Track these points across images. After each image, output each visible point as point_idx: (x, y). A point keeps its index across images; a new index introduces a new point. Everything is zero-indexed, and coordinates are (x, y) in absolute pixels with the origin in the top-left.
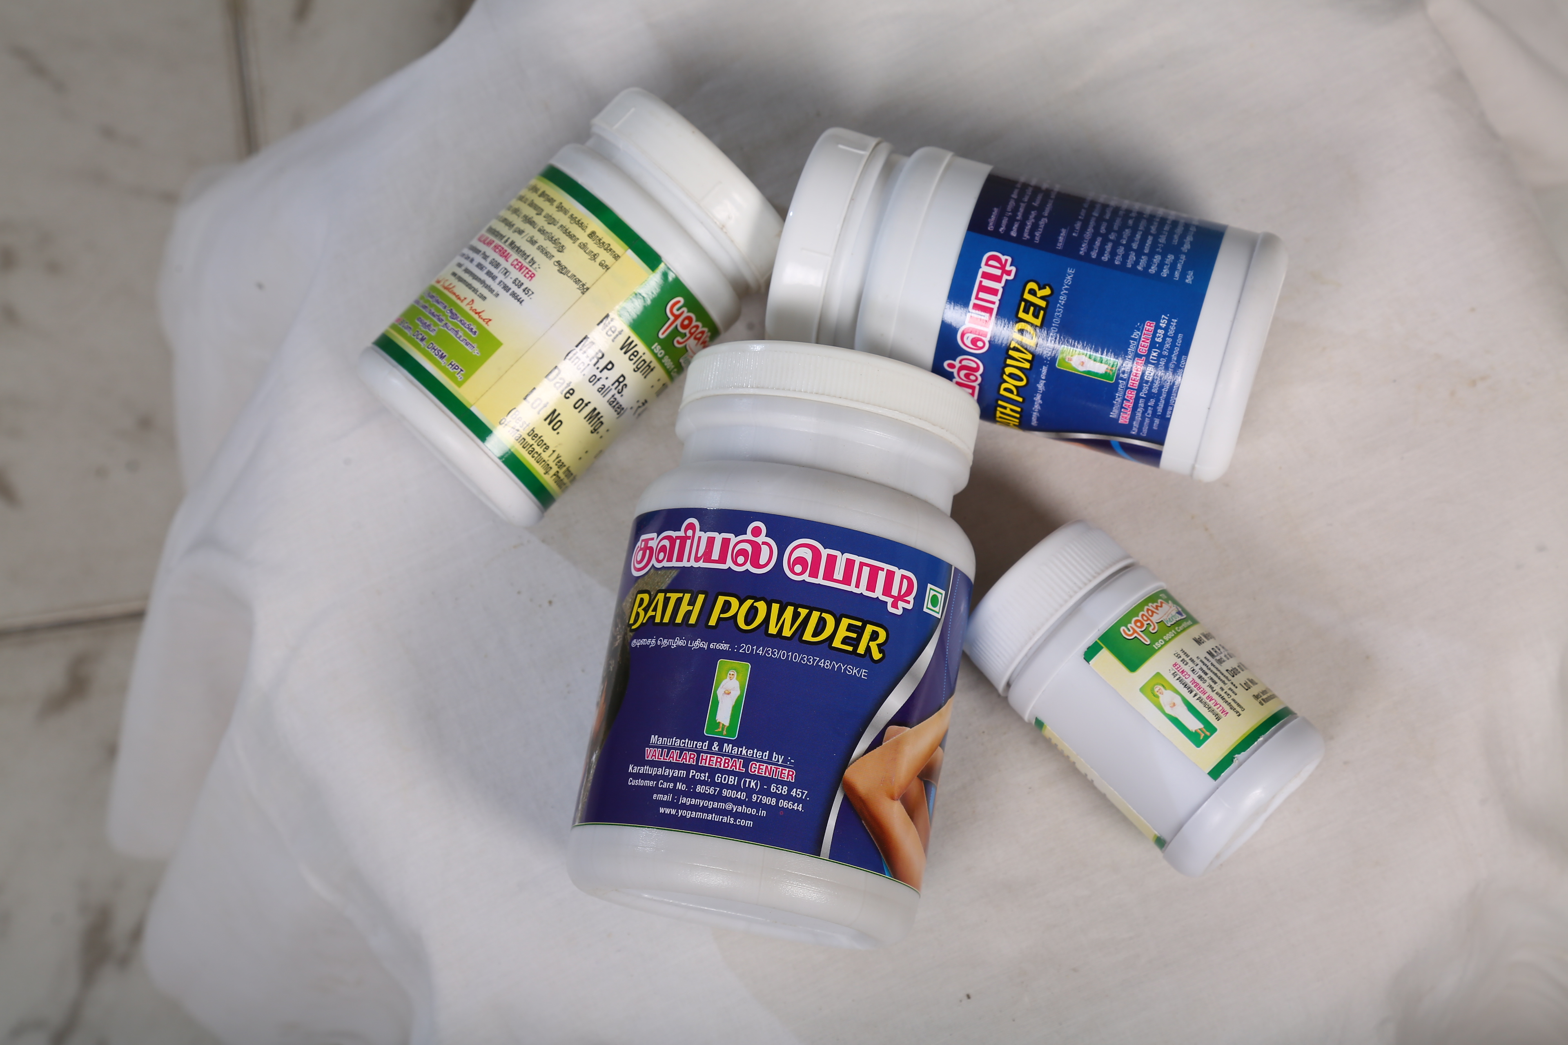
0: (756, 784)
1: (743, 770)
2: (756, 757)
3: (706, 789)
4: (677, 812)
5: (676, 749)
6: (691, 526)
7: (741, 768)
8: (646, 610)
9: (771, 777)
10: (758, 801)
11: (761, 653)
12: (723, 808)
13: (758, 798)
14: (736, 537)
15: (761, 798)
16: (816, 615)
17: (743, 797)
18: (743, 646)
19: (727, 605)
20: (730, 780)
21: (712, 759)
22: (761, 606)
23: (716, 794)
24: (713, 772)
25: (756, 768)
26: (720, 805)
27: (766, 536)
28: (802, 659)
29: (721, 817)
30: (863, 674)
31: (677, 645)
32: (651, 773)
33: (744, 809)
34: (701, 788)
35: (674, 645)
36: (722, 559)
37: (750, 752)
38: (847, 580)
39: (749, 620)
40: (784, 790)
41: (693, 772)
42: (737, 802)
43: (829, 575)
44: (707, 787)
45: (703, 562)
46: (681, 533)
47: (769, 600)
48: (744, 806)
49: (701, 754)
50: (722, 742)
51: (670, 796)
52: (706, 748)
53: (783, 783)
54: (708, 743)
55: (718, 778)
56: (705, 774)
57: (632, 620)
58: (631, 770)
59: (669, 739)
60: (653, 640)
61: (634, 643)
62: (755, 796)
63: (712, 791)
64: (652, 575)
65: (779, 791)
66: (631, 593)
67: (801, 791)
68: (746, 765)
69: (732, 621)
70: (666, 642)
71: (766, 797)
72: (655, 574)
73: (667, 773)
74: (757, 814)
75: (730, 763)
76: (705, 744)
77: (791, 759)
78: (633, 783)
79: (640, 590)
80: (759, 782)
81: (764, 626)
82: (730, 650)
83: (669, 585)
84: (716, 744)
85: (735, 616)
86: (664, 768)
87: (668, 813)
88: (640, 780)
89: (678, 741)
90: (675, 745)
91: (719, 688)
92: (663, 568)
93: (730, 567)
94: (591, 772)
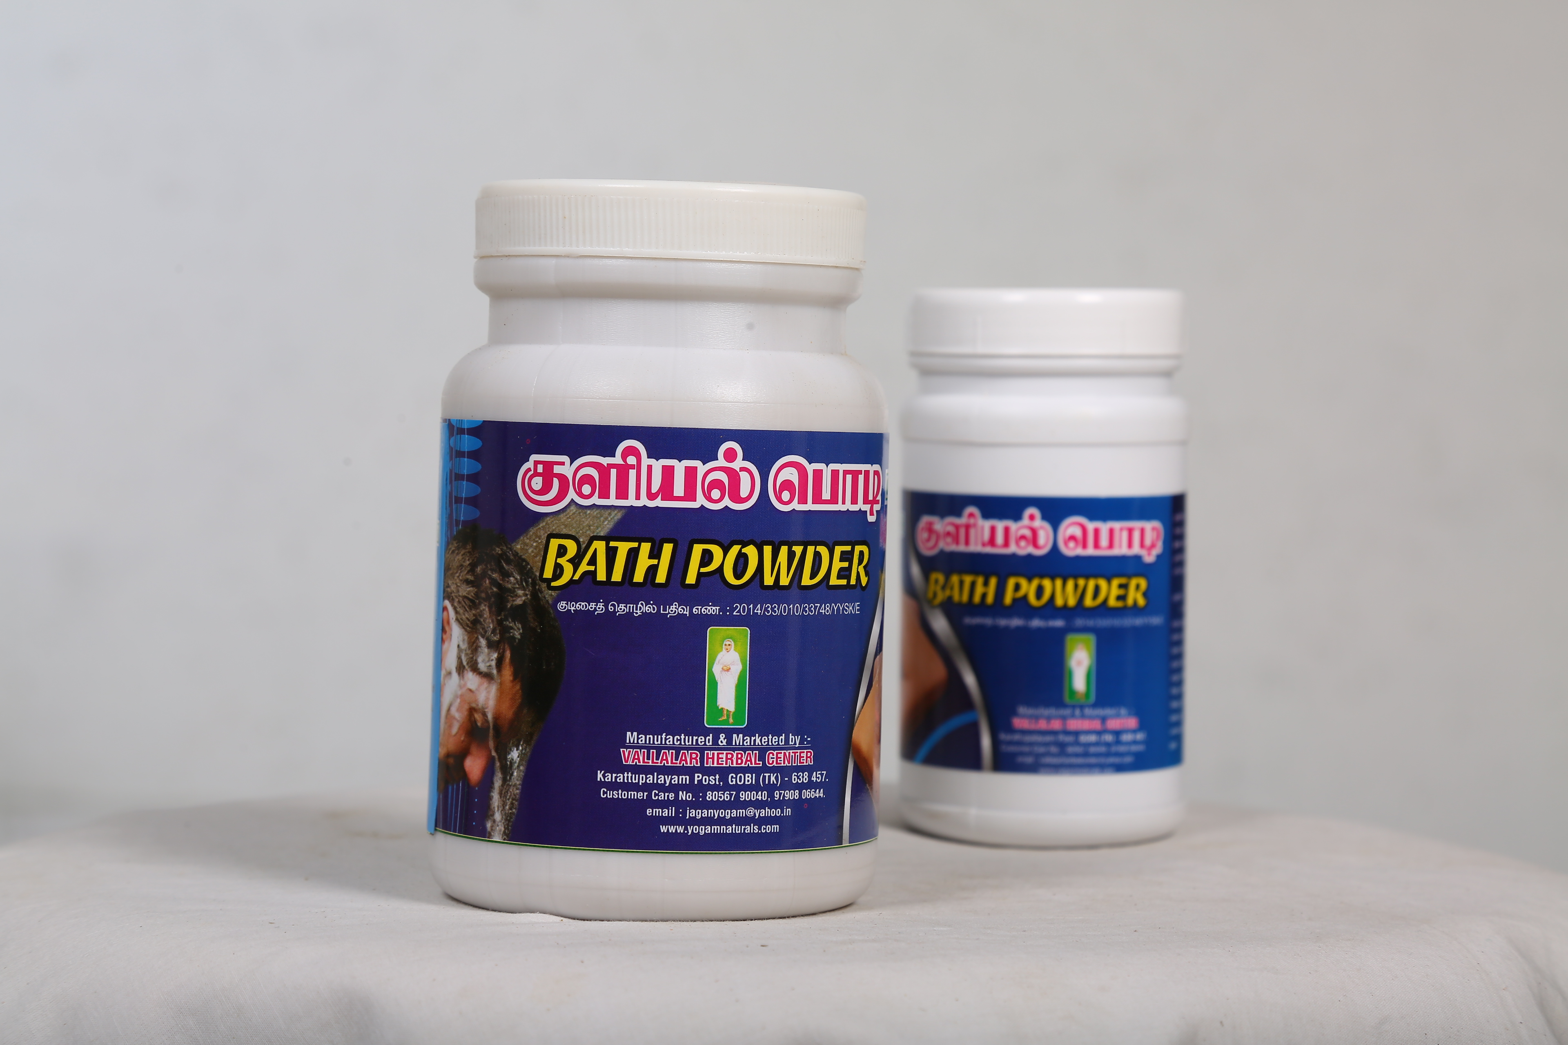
0: (777, 778)
1: (760, 764)
2: (773, 745)
3: (720, 795)
4: (686, 829)
5: (669, 748)
6: (630, 451)
7: (757, 762)
8: (575, 562)
9: (790, 765)
10: (781, 799)
11: (759, 612)
12: (744, 816)
13: (780, 794)
14: (704, 465)
15: (784, 794)
17: (765, 798)
18: (737, 606)
19: (707, 556)
20: (747, 779)
21: (720, 756)
22: (751, 551)
23: (732, 799)
24: (724, 772)
25: (774, 758)
26: (740, 812)
27: (743, 460)
28: (804, 610)
29: (743, 827)
30: (857, 608)
31: (642, 612)
32: (637, 781)
33: (768, 811)
34: (712, 795)
35: (638, 611)
36: (690, 495)
38: (834, 500)
39: (739, 572)
40: (805, 777)
41: (698, 777)
42: (758, 804)
43: (817, 496)
44: (720, 793)
45: (661, 500)
46: (617, 460)
47: (758, 542)
48: (767, 808)
49: (706, 752)
50: (729, 733)
51: (672, 809)
52: (711, 744)
53: (803, 769)
54: (712, 736)
55: (732, 779)
56: (715, 776)
57: (548, 573)
58: (600, 778)
59: (656, 736)
60: (599, 604)
61: (562, 606)
62: (777, 793)
63: (727, 797)
64: (574, 513)
65: (800, 780)
66: (531, 533)
67: (820, 772)
68: (762, 758)
69: (717, 575)
70: (623, 608)
71: (788, 791)
72: (580, 513)
73: (661, 781)
74: (782, 815)
75: (743, 758)
76: (708, 738)
77: (807, 738)
78: (610, 795)
79: (554, 532)
80: (779, 774)
81: (758, 577)
82: (721, 613)
83: (612, 530)
84: (722, 736)
85: (720, 569)
86: (655, 774)
87: (674, 831)
88: (620, 792)
89: (670, 738)
90: (666, 744)
91: (715, 664)
92: (594, 506)
93: (702, 505)
94: (515, 774)
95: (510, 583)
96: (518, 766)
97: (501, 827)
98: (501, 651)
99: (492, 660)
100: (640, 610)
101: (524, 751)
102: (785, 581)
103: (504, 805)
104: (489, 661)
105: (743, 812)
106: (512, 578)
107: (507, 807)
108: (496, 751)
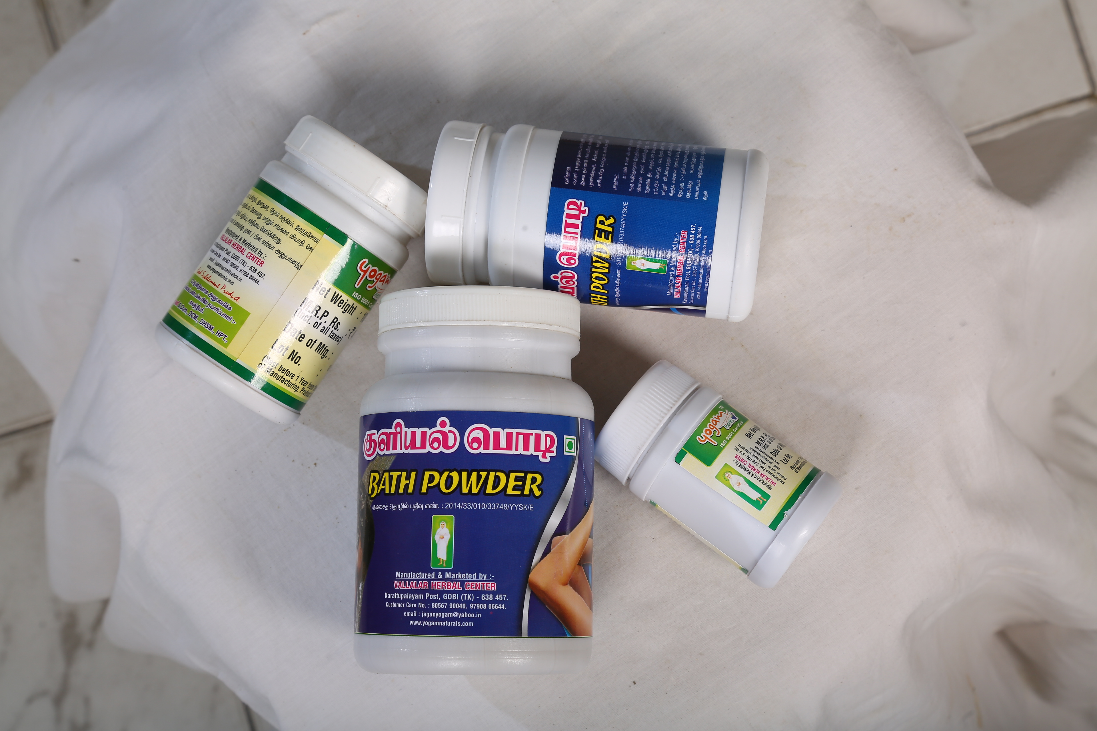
0: (471, 597)
1: (461, 589)
2: (468, 578)
3: (439, 605)
4: (422, 623)
5: (414, 580)
6: (398, 425)
7: (459, 588)
8: (378, 484)
9: (480, 590)
10: (474, 608)
11: (460, 507)
12: (452, 616)
13: (474, 606)
14: (430, 430)
15: (476, 605)
16: (492, 475)
17: (464, 607)
18: (447, 504)
19: (431, 478)
20: (453, 596)
21: (439, 584)
22: (455, 475)
23: (445, 607)
24: (441, 593)
25: (469, 586)
26: (450, 614)
27: (450, 426)
28: (488, 506)
29: (451, 623)
30: (530, 507)
31: (403, 509)
32: (400, 598)
33: (466, 615)
34: (435, 605)
35: (401, 508)
36: (423, 446)
37: (464, 575)
38: (509, 447)
39: (448, 486)
40: (490, 597)
41: (428, 595)
42: (460, 611)
43: (496, 446)
44: (439, 604)
45: (411, 449)
46: (393, 430)
47: (459, 470)
48: (465, 613)
49: (431, 582)
50: (443, 572)
51: (415, 612)
52: (434, 577)
53: (489, 593)
54: (435, 573)
55: (445, 597)
56: (436, 595)
57: (370, 491)
58: (386, 597)
59: (408, 574)
60: (386, 505)
61: (375, 507)
62: (472, 605)
63: (443, 606)
64: (378, 459)
65: (487, 599)
66: (366, 471)
67: (502, 595)
68: (462, 585)
69: (437, 488)
70: (396, 507)
71: (479, 604)
72: (380, 459)
73: (410, 597)
74: (475, 617)
75: (451, 585)
76: (432, 574)
77: (492, 576)
78: (389, 606)
79: (372, 470)
80: (473, 595)
81: (459, 488)
83: (392, 466)
84: (440, 573)
85: (438, 484)
87: (416, 624)
88: (393, 604)
89: (414, 574)
90: (412, 578)
91: (436, 535)
92: (385, 455)
93: (429, 451)
94: (361, 597)
96: (361, 593)
97: (357, 626)
101: (363, 585)
102: (475, 490)
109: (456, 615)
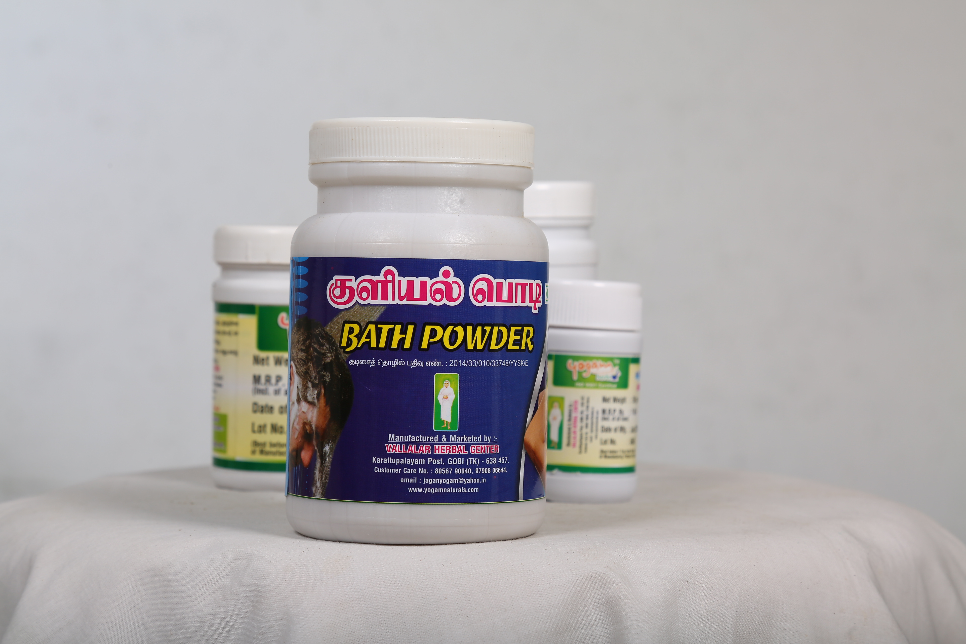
0: (477, 461)
1: (466, 452)
2: (474, 441)
3: (443, 471)
4: (423, 490)
5: (413, 444)
6: (388, 273)
7: (465, 451)
9: (485, 453)
10: (480, 473)
11: (465, 364)
12: (457, 482)
13: (479, 470)
14: (431, 280)
15: (481, 470)
17: (470, 472)
18: (452, 361)
19: (433, 332)
20: (459, 461)
21: (443, 448)
22: (459, 330)
23: (450, 473)
24: (445, 457)
25: (475, 449)
26: (455, 480)
27: (454, 277)
29: (457, 489)
30: (526, 363)
31: (397, 365)
32: (395, 463)
33: (472, 480)
34: (438, 471)
35: (394, 365)
36: (423, 297)
37: (469, 438)
38: (510, 300)
39: (452, 341)
40: (494, 460)
41: (430, 460)
42: (466, 476)
43: (499, 298)
44: (443, 469)
45: (407, 300)
46: (382, 278)
47: (464, 324)
48: (471, 478)
49: (434, 445)
50: (448, 435)
51: (415, 479)
52: (437, 441)
53: (493, 456)
54: (438, 436)
55: (450, 461)
56: (440, 459)
57: (344, 344)
58: (374, 461)
59: (405, 437)
60: (372, 361)
61: (352, 362)
62: (477, 470)
63: (447, 472)
64: (358, 309)
65: (491, 462)
66: (334, 321)
67: (504, 458)
68: (468, 449)
69: (440, 344)
70: (386, 363)
71: (484, 469)
72: (361, 309)
73: (408, 462)
74: (480, 482)
75: (456, 449)
76: (435, 437)
77: (495, 438)
78: (380, 471)
79: (347, 320)
80: (478, 458)
81: (464, 344)
82: (442, 365)
83: (379, 318)
84: (444, 436)
85: (441, 340)
86: (405, 458)
87: (416, 491)
88: (385, 469)
89: (413, 437)
90: (411, 441)
91: (439, 395)
92: (369, 304)
93: (430, 303)
94: (327, 459)
95: (324, 350)
96: (329, 455)
97: (320, 491)
98: (319, 389)
99: (315, 394)
100: (395, 364)
101: (332, 446)
102: (480, 347)
103: (322, 477)
104: (313, 395)
105: (457, 480)
106: (324, 347)
107: (323, 479)
108: (317, 447)
109: (462, 481)
